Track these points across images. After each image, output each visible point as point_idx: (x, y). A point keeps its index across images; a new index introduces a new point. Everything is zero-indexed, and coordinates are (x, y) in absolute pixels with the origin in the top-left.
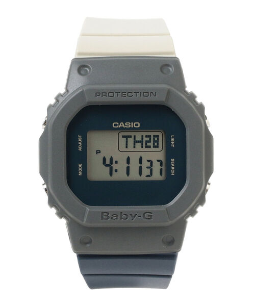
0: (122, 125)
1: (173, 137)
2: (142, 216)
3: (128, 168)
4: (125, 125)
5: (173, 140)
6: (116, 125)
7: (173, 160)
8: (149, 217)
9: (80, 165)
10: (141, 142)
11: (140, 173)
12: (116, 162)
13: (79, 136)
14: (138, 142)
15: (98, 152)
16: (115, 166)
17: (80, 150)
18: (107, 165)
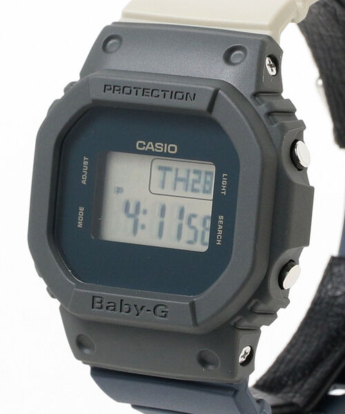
0: (150, 146)
1: (225, 177)
2: (152, 310)
3: (161, 225)
4: (155, 148)
5: (224, 183)
6: (141, 145)
7: (221, 217)
8: (163, 314)
9: (81, 209)
10: (186, 181)
11: (179, 236)
12: (145, 212)
13: (85, 158)
14: (182, 180)
15: (119, 190)
16: (142, 219)
17: (84, 182)
18: (130, 216)
